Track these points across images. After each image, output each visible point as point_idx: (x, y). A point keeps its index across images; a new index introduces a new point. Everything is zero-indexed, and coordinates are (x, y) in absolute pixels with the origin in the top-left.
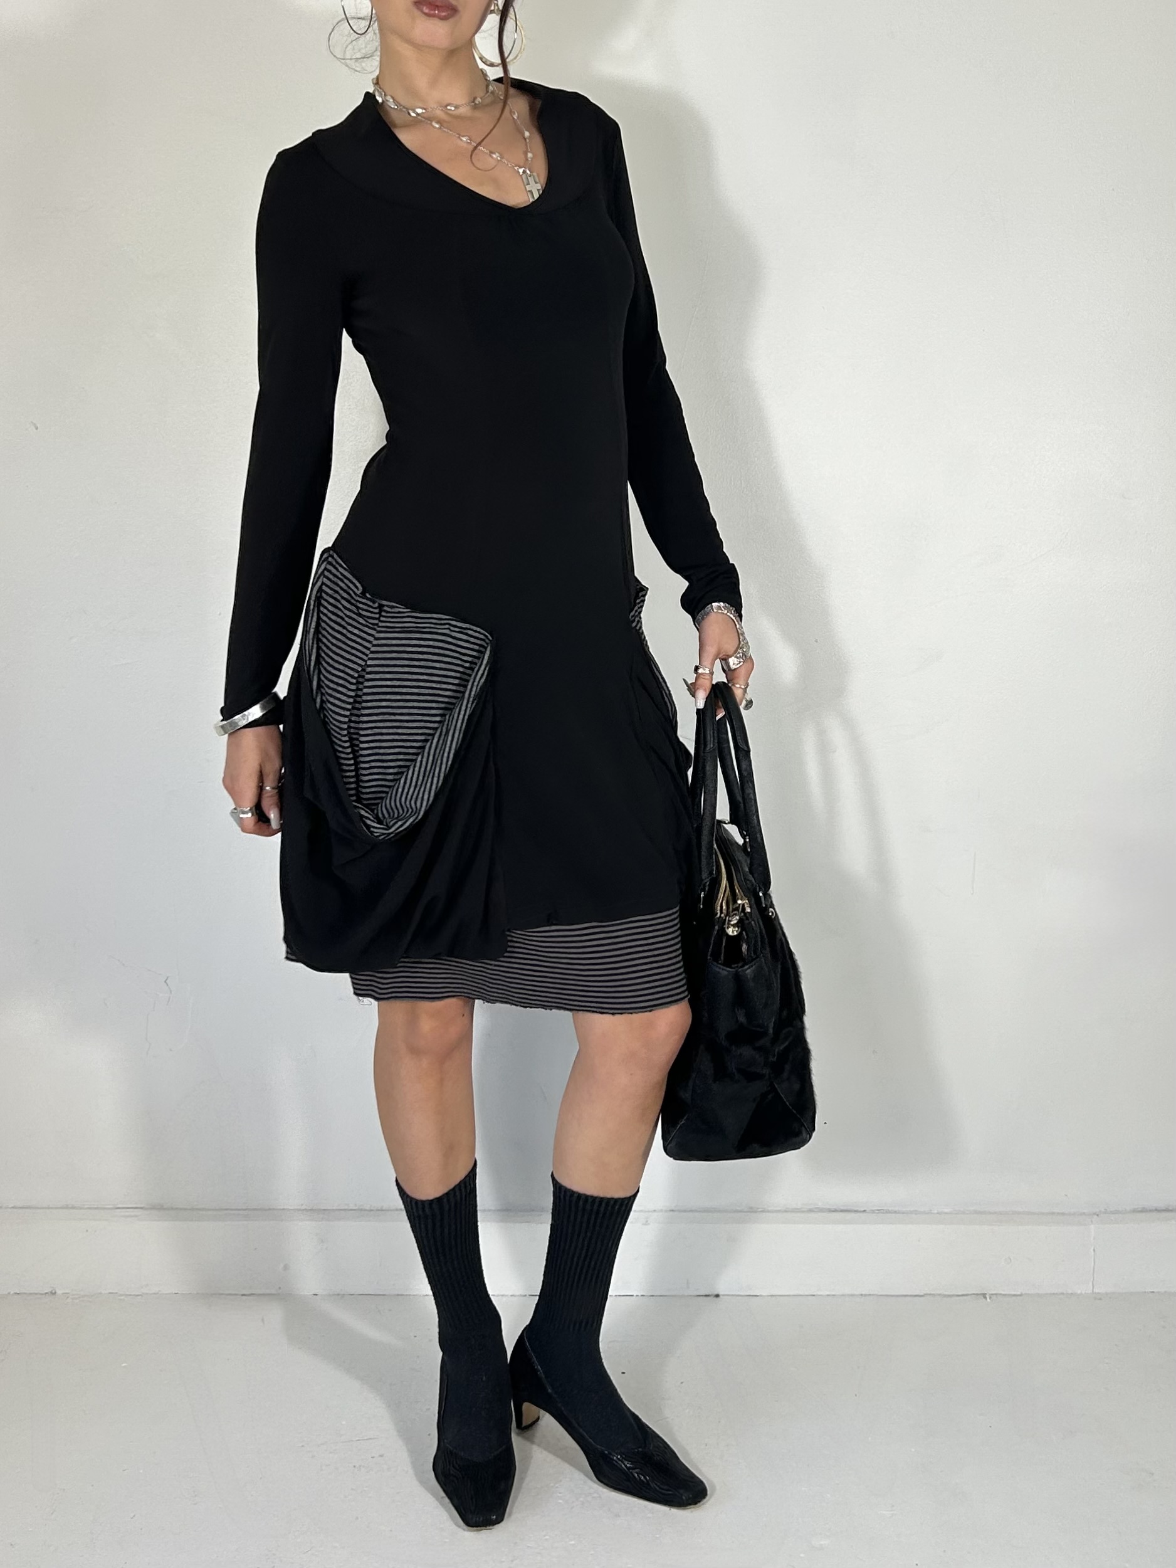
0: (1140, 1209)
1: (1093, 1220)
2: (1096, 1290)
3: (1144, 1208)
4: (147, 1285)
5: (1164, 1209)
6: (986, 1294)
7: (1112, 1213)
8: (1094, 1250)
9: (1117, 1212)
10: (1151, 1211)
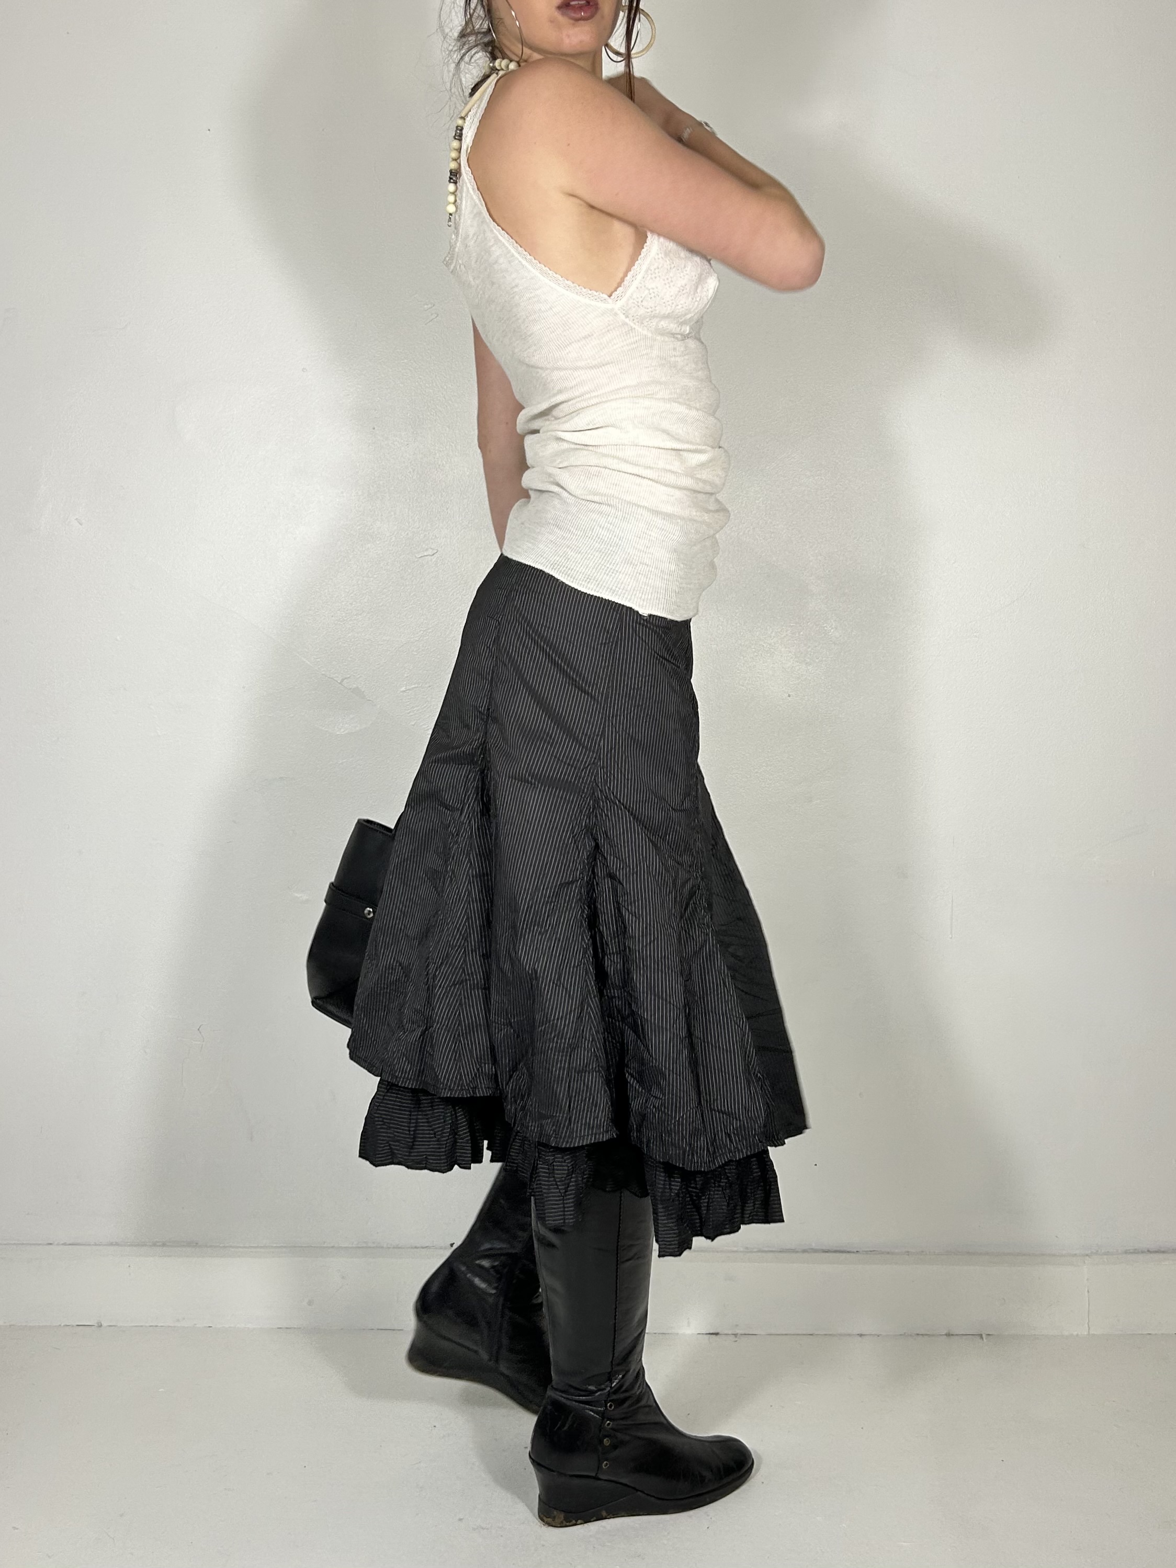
0: (1131, 1251)
1: (1086, 1261)
2: (1092, 1332)
3: (1136, 1249)
4: (184, 1319)
5: (1156, 1250)
6: (981, 1336)
7: (1104, 1254)
8: (1088, 1291)
9: (1107, 1253)
10: (1143, 1252)
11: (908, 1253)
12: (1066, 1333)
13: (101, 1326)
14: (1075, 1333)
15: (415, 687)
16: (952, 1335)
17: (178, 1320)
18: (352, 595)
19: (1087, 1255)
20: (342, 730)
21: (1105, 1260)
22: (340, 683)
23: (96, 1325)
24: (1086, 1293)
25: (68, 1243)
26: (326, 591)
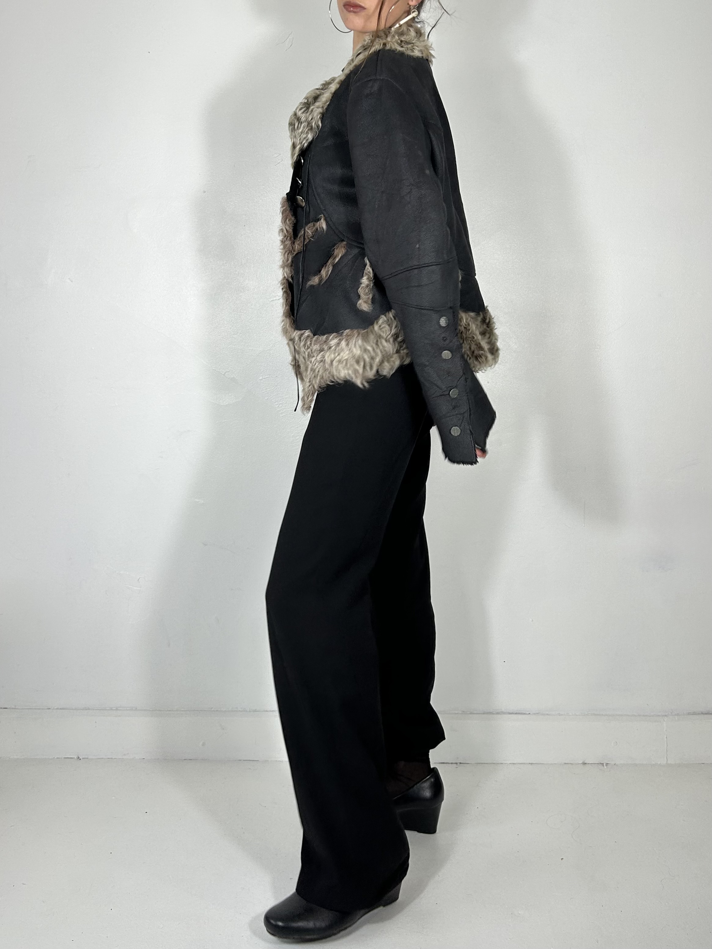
0: (692, 713)
1: (665, 720)
2: (669, 762)
3: (694, 712)
4: (128, 754)
5: (706, 712)
6: (603, 764)
7: (676, 715)
8: (666, 737)
9: (678, 715)
10: (699, 714)
11: (560, 715)
12: (654, 763)
13: (79, 758)
14: (659, 763)
15: (268, 377)
16: (586, 764)
17: (125, 755)
18: (231, 323)
19: (666, 716)
20: (224, 403)
21: (676, 718)
22: (224, 375)
23: (75, 757)
24: (666, 739)
25: (60, 707)
26: (216, 321)
